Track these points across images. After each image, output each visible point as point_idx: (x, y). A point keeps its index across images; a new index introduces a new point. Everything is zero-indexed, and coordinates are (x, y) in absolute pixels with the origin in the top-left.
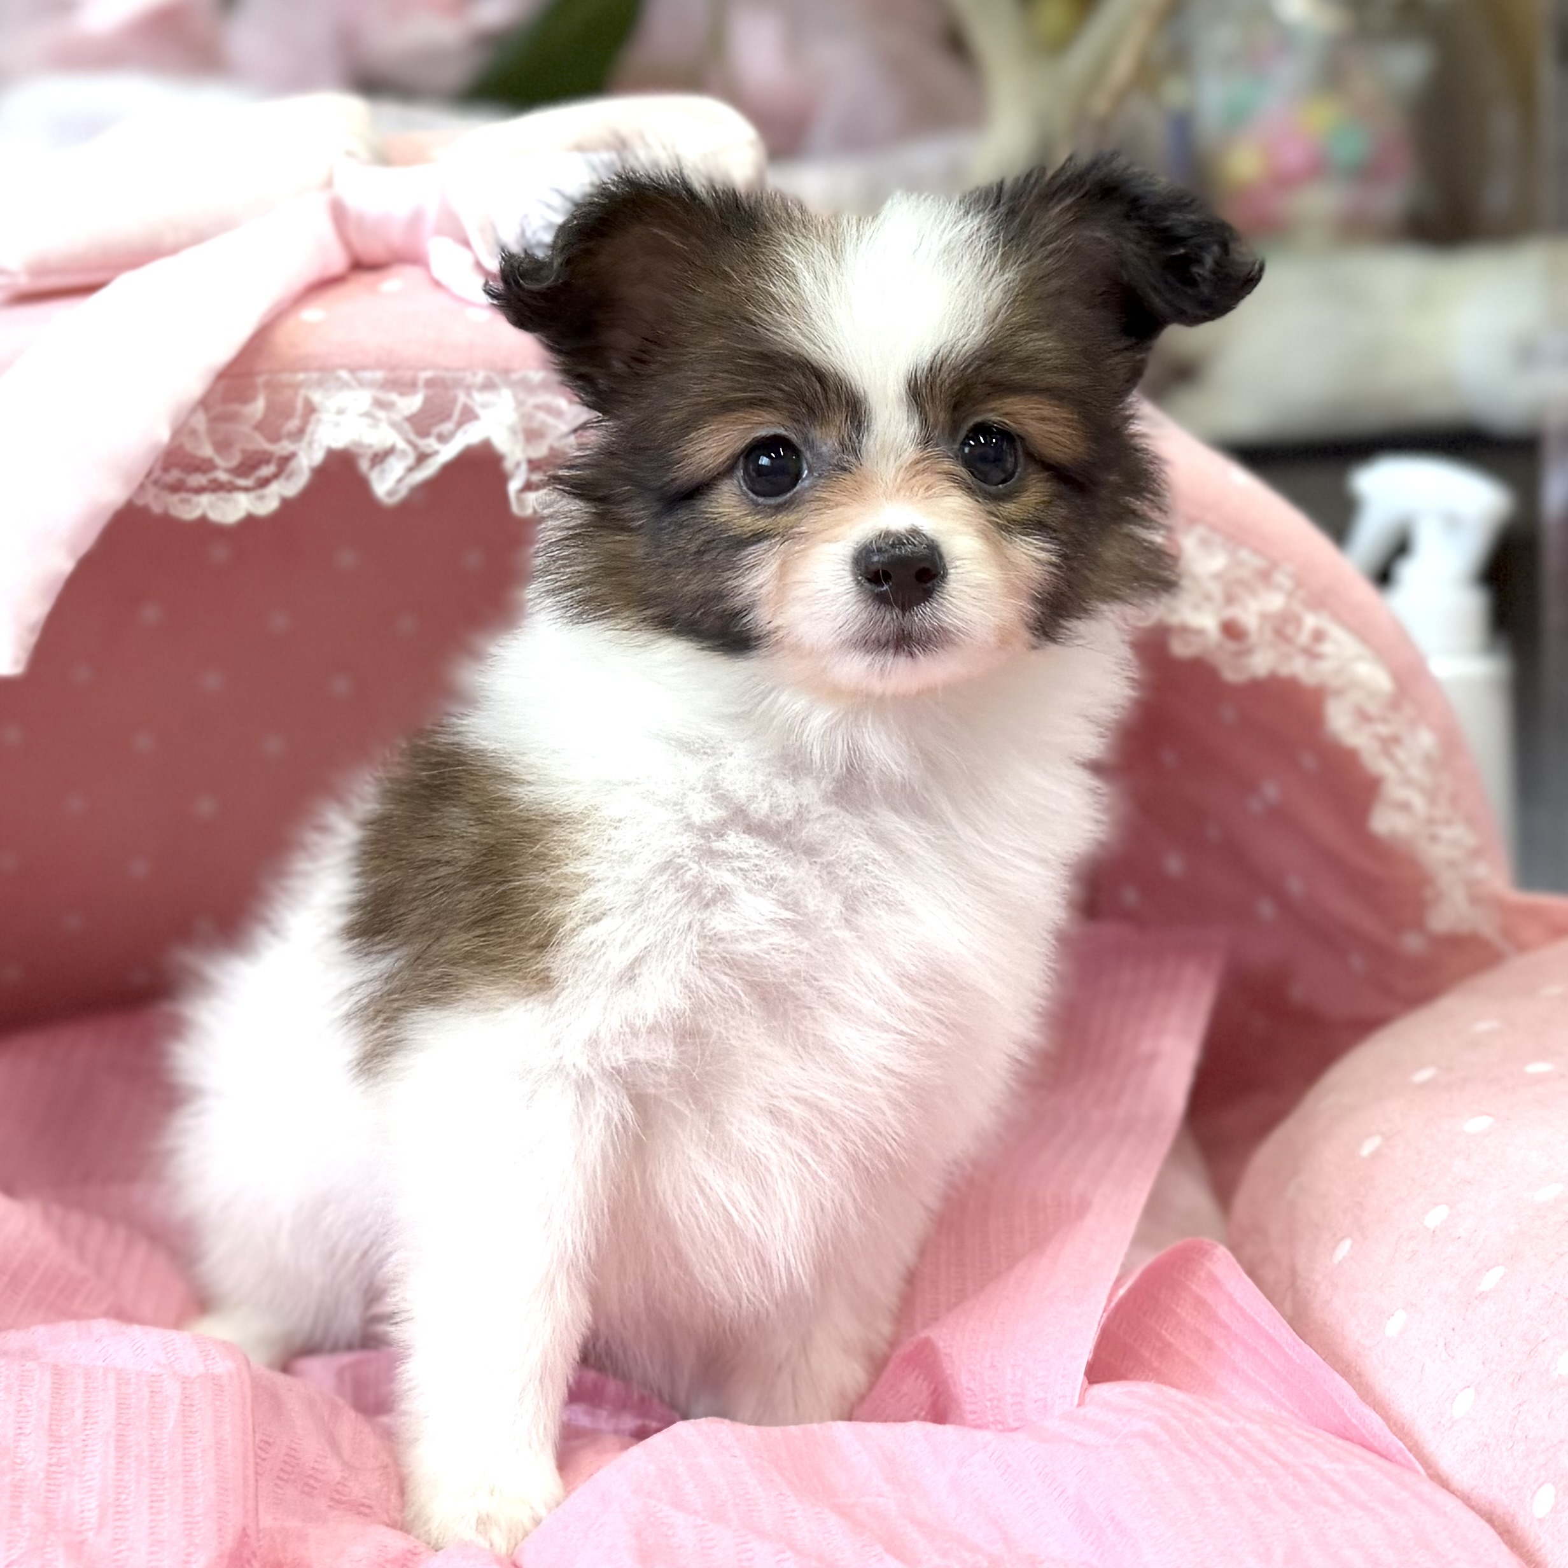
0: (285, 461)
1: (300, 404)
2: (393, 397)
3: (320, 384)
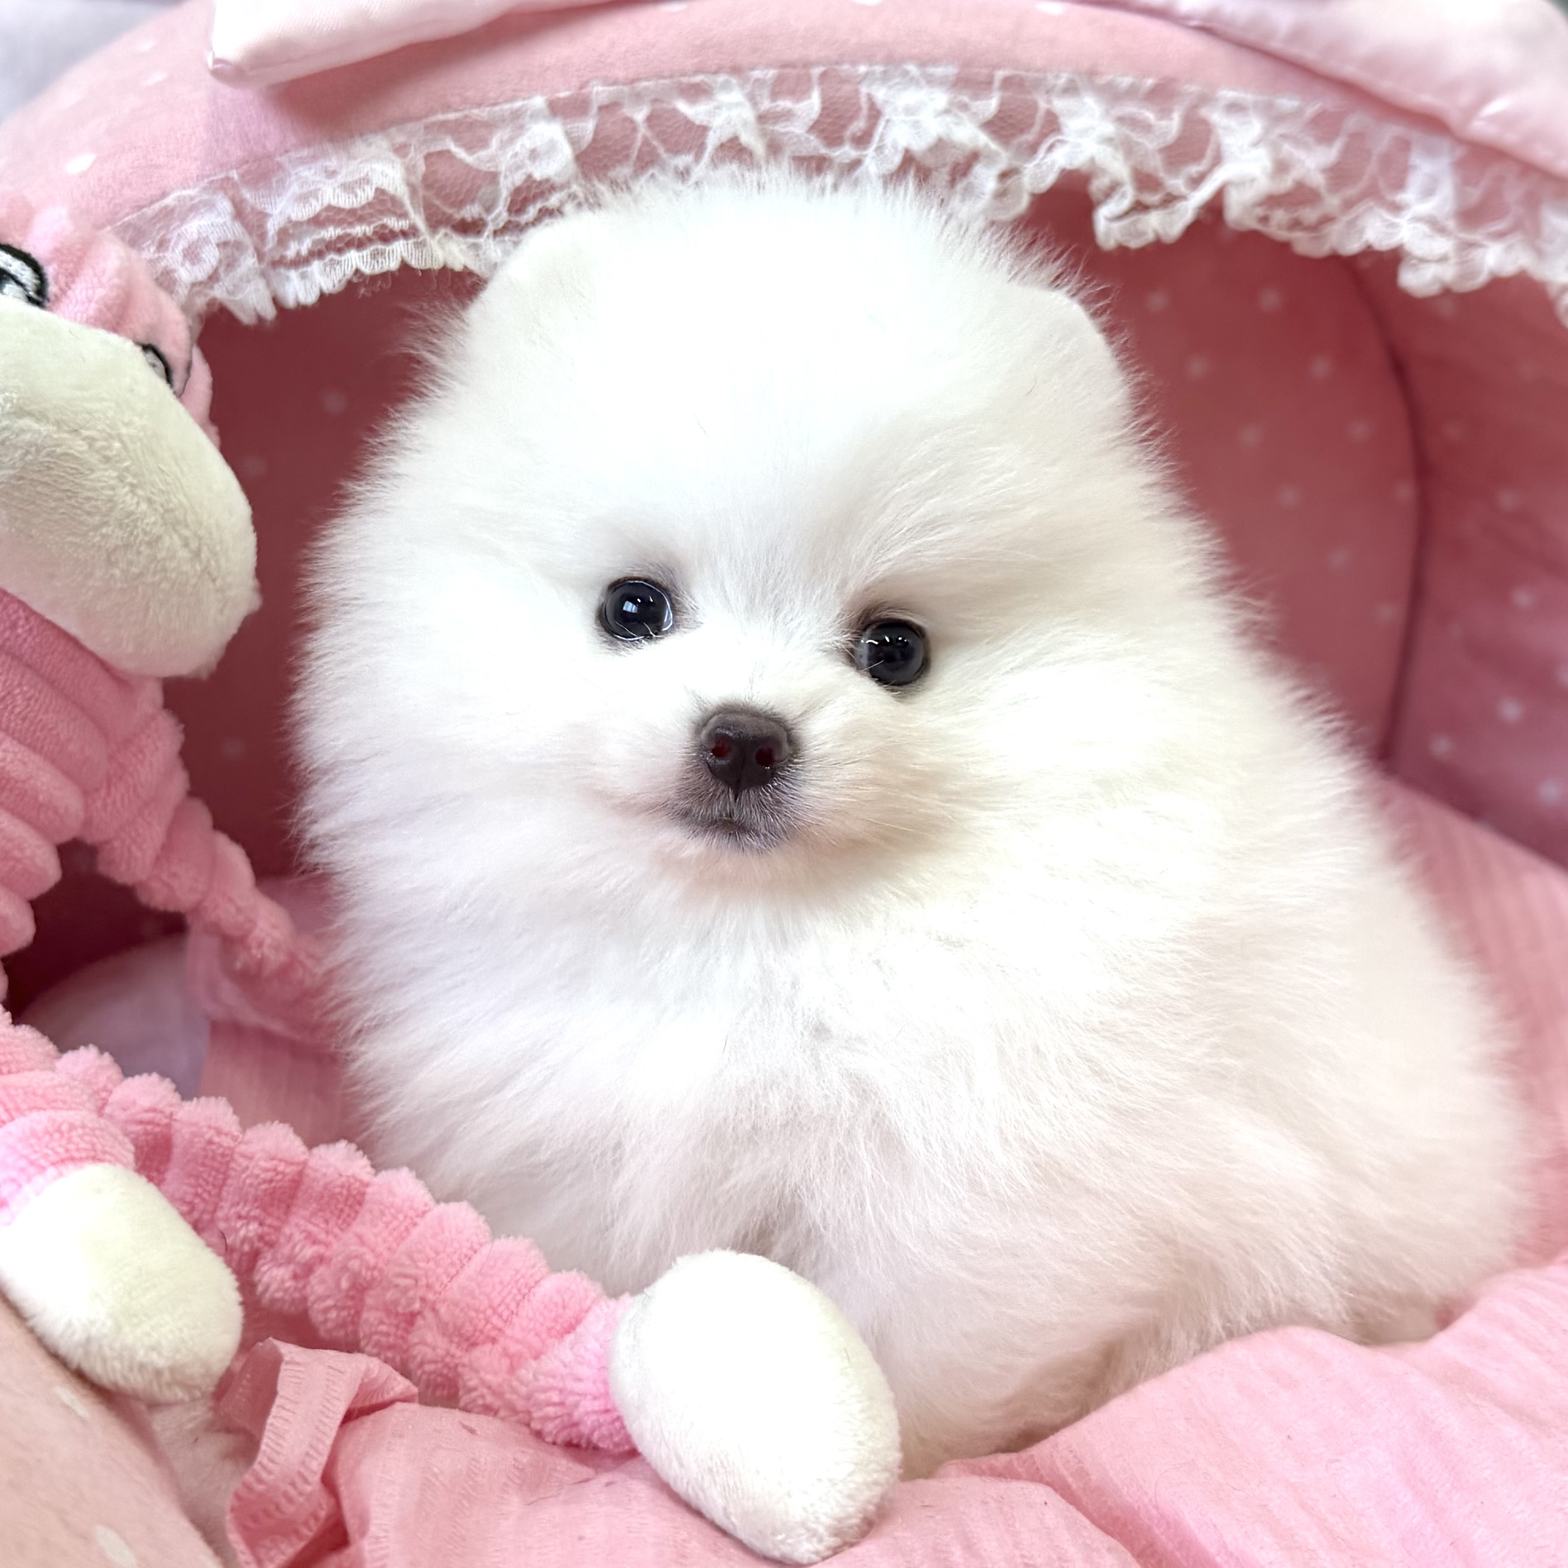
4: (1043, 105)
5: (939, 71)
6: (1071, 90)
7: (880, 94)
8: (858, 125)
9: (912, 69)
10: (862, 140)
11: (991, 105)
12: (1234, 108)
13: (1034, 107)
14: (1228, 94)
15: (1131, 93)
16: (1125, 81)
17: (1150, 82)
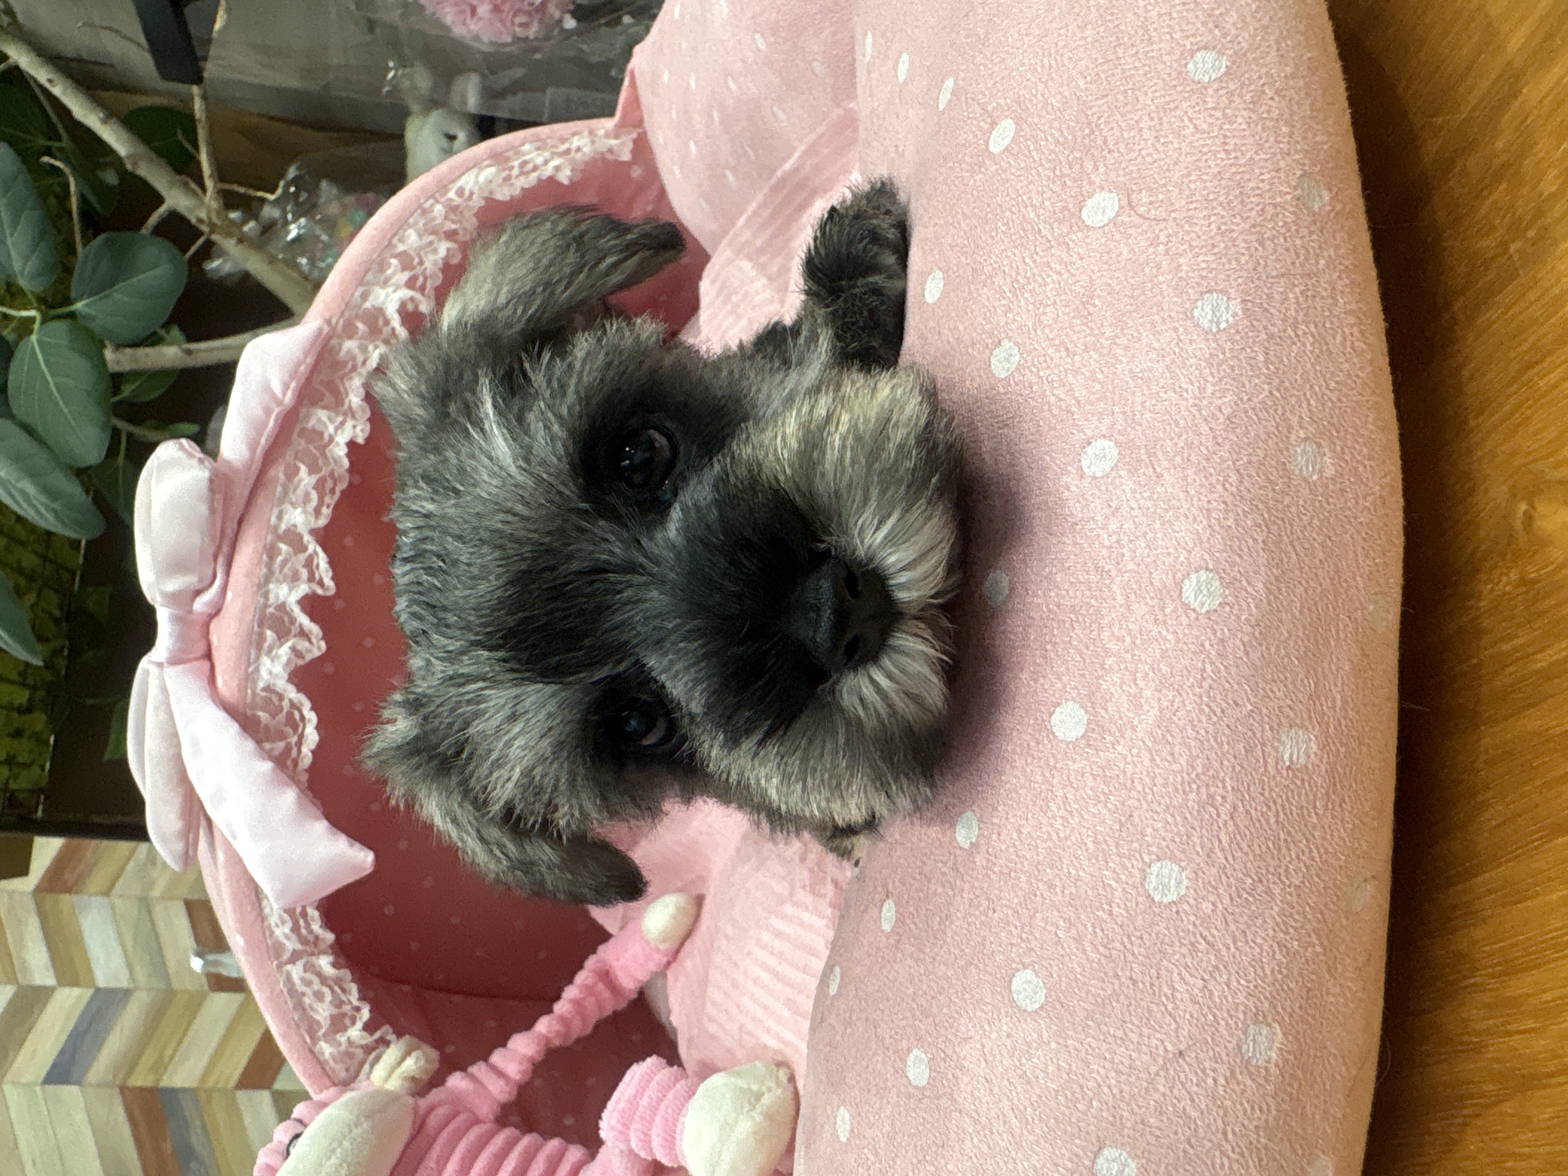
0: (292, 704)
1: (264, 694)
2: (266, 645)
3: (255, 683)
4: (271, 610)
5: (253, 656)
6: (266, 595)
7: (261, 685)
8: (275, 699)
9: (251, 669)
10: (281, 697)
11: (269, 634)
12: (280, 517)
13: (272, 614)
14: (273, 519)
15: (270, 566)
16: (264, 570)
17: (265, 557)
